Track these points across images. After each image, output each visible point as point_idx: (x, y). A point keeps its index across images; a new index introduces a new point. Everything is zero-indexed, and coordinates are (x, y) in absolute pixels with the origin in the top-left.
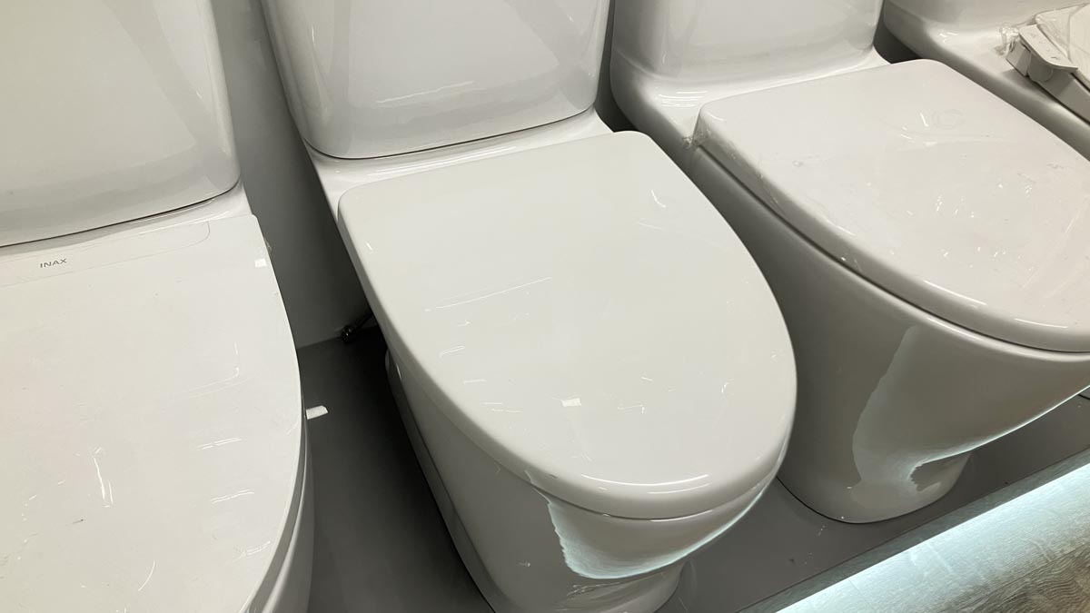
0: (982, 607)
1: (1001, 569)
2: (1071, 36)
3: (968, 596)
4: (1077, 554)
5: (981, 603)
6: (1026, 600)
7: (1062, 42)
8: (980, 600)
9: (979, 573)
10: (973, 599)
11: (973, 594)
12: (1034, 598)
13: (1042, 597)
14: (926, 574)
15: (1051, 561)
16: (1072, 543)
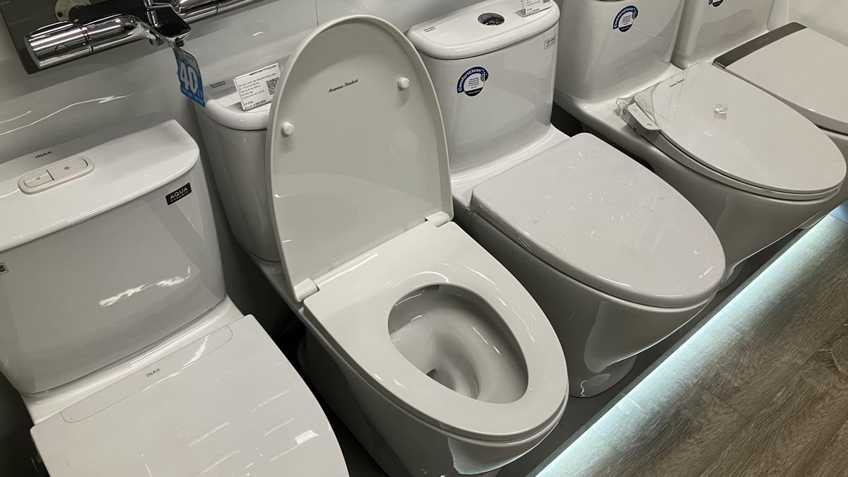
0: (659, 424)
1: (663, 399)
2: (655, 107)
3: (651, 420)
4: (700, 382)
5: (657, 422)
6: (679, 415)
7: (651, 114)
8: (657, 420)
9: (654, 406)
10: (654, 421)
11: (654, 418)
12: (683, 412)
13: (687, 411)
14: (628, 413)
15: (687, 389)
16: (697, 376)
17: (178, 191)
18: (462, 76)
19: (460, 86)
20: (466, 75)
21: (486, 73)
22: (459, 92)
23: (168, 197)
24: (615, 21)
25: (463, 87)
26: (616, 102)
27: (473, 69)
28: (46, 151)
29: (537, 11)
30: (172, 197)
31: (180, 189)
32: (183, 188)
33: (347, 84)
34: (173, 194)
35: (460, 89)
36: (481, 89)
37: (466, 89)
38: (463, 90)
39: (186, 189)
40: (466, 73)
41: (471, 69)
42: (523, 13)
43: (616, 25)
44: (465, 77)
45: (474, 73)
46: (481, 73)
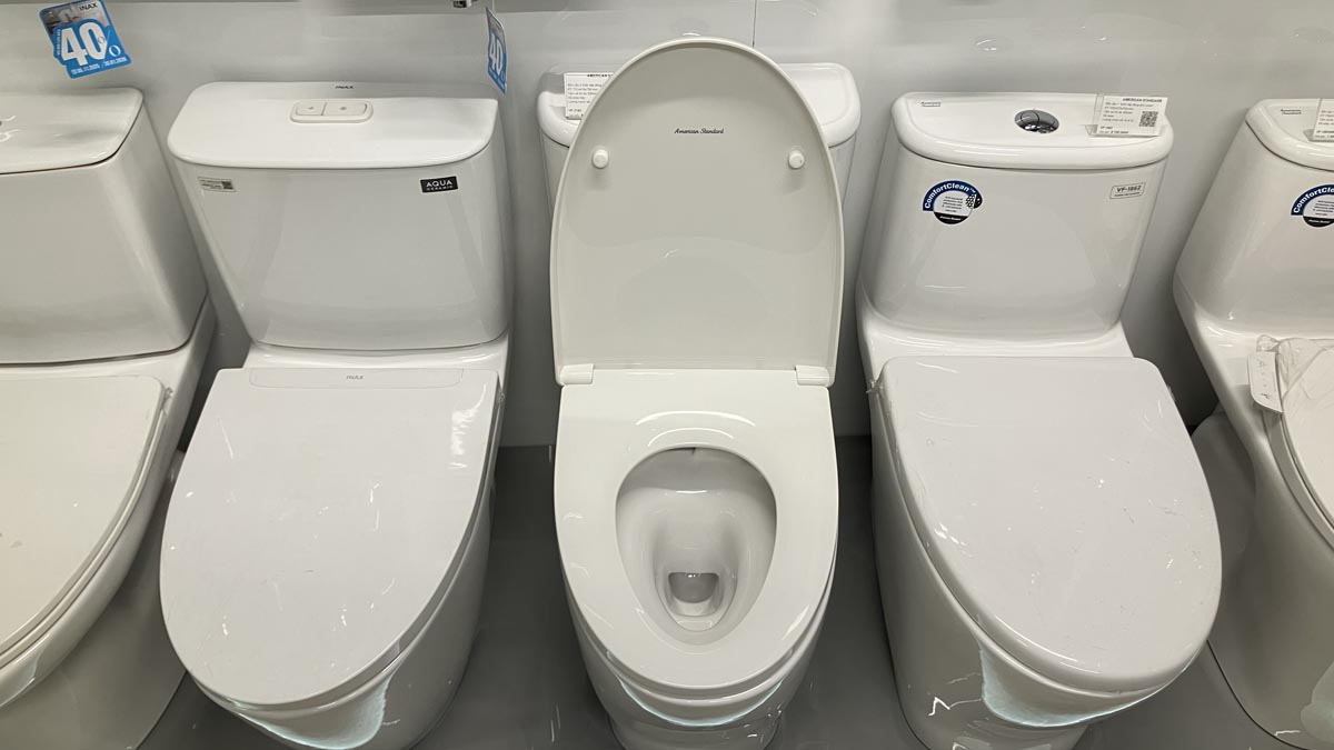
17: (438, 180)
18: (935, 188)
19: (929, 201)
20: (941, 188)
21: (979, 196)
22: (925, 209)
23: (424, 183)
24: (1298, 201)
25: (932, 204)
26: (1258, 342)
27: (956, 183)
28: (349, 84)
29: (1124, 135)
30: (429, 184)
31: (442, 179)
32: (447, 179)
33: (705, 131)
34: (431, 181)
35: (928, 205)
36: (964, 218)
37: (938, 207)
38: (931, 209)
39: (449, 182)
40: (942, 184)
41: (951, 182)
42: (1093, 130)
43: (1298, 208)
44: (939, 190)
45: (955, 189)
46: (970, 193)
